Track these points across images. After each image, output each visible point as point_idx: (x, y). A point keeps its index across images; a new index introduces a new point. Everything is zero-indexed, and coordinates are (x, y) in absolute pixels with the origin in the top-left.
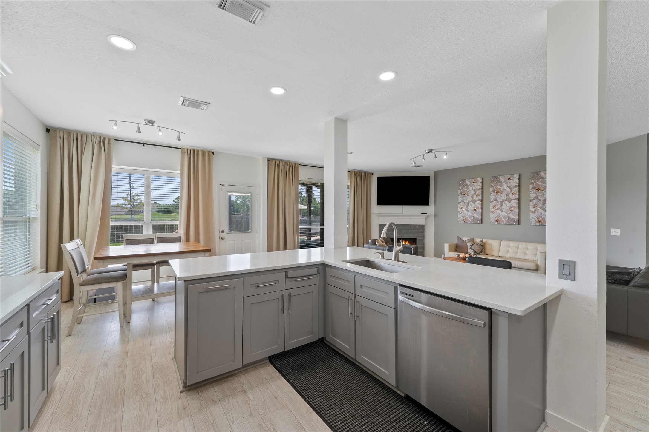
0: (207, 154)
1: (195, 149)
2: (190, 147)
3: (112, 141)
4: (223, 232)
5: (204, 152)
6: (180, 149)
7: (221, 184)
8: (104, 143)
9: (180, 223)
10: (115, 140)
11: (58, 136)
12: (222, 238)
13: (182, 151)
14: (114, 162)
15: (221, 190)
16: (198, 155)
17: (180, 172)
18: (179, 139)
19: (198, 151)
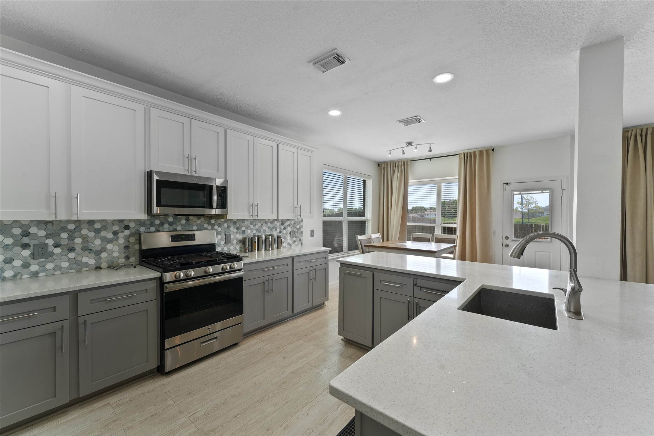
0: (485, 153)
1: (472, 151)
2: (467, 151)
3: (409, 162)
4: (507, 238)
5: (481, 152)
6: (458, 155)
7: (504, 182)
8: (404, 165)
9: (457, 226)
10: (410, 161)
11: (382, 167)
12: (505, 246)
13: (459, 157)
14: (410, 178)
15: (505, 190)
16: (475, 156)
17: (457, 177)
18: (430, 150)
19: (475, 153)
